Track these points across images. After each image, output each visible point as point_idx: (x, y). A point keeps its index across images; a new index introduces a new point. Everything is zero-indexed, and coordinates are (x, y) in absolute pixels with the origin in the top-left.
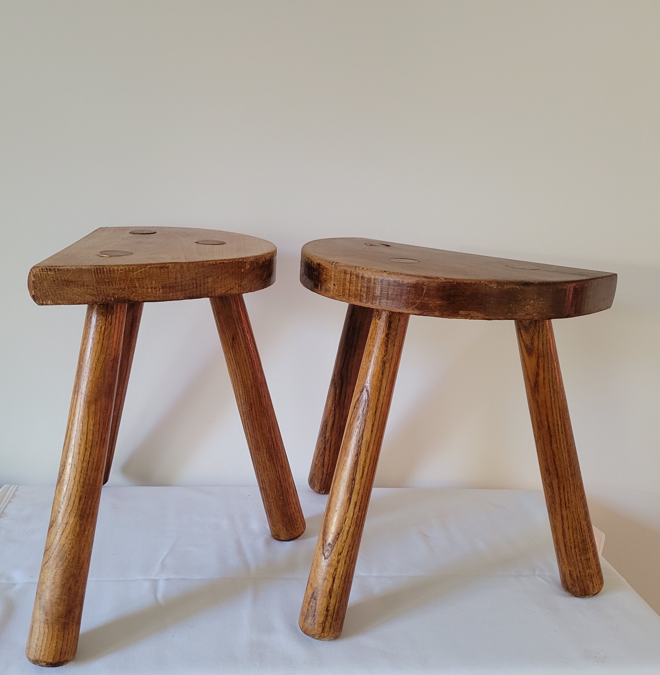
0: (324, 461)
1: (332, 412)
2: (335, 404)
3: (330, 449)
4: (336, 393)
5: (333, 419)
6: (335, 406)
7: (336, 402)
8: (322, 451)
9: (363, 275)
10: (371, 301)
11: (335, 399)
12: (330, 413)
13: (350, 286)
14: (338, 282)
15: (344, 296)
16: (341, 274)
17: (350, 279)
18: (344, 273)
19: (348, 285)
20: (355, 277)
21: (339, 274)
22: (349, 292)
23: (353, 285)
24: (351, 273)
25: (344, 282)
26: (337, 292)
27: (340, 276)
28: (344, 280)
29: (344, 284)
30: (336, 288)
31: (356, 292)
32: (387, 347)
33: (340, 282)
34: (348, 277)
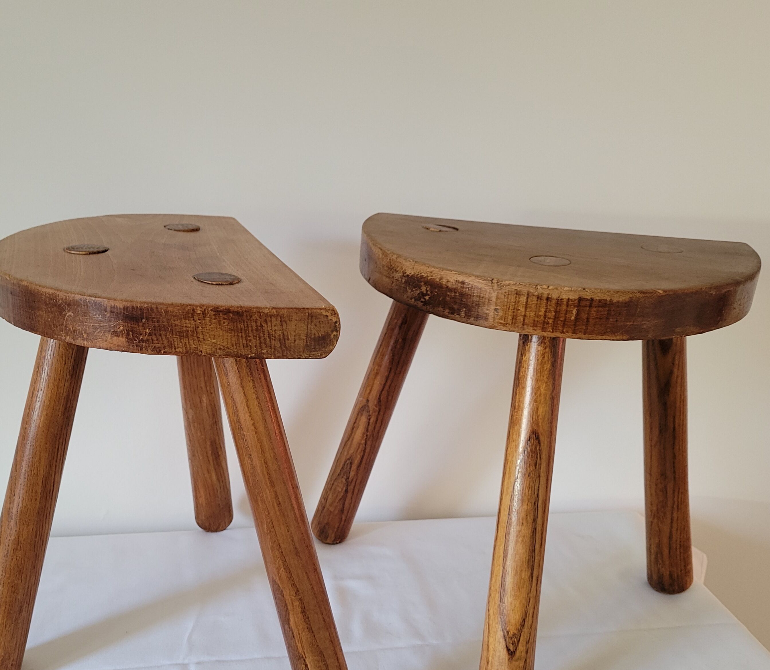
0: (343, 507)
1: (361, 446)
2: (367, 436)
3: (353, 490)
4: (369, 423)
5: (362, 454)
6: (366, 439)
7: (368, 434)
8: (342, 494)
9: (550, 296)
10: (561, 329)
11: (367, 430)
12: (359, 448)
13: (525, 312)
14: (503, 306)
15: (515, 324)
16: (509, 296)
17: (527, 301)
18: (516, 294)
19: (522, 310)
20: (536, 299)
21: (507, 296)
22: (524, 319)
23: (531, 309)
24: (528, 294)
25: (516, 306)
26: (501, 319)
27: (508, 298)
28: (515, 304)
29: (516, 309)
30: (501, 314)
31: (536, 319)
32: (554, 379)
33: (508, 306)
34: (523, 299)
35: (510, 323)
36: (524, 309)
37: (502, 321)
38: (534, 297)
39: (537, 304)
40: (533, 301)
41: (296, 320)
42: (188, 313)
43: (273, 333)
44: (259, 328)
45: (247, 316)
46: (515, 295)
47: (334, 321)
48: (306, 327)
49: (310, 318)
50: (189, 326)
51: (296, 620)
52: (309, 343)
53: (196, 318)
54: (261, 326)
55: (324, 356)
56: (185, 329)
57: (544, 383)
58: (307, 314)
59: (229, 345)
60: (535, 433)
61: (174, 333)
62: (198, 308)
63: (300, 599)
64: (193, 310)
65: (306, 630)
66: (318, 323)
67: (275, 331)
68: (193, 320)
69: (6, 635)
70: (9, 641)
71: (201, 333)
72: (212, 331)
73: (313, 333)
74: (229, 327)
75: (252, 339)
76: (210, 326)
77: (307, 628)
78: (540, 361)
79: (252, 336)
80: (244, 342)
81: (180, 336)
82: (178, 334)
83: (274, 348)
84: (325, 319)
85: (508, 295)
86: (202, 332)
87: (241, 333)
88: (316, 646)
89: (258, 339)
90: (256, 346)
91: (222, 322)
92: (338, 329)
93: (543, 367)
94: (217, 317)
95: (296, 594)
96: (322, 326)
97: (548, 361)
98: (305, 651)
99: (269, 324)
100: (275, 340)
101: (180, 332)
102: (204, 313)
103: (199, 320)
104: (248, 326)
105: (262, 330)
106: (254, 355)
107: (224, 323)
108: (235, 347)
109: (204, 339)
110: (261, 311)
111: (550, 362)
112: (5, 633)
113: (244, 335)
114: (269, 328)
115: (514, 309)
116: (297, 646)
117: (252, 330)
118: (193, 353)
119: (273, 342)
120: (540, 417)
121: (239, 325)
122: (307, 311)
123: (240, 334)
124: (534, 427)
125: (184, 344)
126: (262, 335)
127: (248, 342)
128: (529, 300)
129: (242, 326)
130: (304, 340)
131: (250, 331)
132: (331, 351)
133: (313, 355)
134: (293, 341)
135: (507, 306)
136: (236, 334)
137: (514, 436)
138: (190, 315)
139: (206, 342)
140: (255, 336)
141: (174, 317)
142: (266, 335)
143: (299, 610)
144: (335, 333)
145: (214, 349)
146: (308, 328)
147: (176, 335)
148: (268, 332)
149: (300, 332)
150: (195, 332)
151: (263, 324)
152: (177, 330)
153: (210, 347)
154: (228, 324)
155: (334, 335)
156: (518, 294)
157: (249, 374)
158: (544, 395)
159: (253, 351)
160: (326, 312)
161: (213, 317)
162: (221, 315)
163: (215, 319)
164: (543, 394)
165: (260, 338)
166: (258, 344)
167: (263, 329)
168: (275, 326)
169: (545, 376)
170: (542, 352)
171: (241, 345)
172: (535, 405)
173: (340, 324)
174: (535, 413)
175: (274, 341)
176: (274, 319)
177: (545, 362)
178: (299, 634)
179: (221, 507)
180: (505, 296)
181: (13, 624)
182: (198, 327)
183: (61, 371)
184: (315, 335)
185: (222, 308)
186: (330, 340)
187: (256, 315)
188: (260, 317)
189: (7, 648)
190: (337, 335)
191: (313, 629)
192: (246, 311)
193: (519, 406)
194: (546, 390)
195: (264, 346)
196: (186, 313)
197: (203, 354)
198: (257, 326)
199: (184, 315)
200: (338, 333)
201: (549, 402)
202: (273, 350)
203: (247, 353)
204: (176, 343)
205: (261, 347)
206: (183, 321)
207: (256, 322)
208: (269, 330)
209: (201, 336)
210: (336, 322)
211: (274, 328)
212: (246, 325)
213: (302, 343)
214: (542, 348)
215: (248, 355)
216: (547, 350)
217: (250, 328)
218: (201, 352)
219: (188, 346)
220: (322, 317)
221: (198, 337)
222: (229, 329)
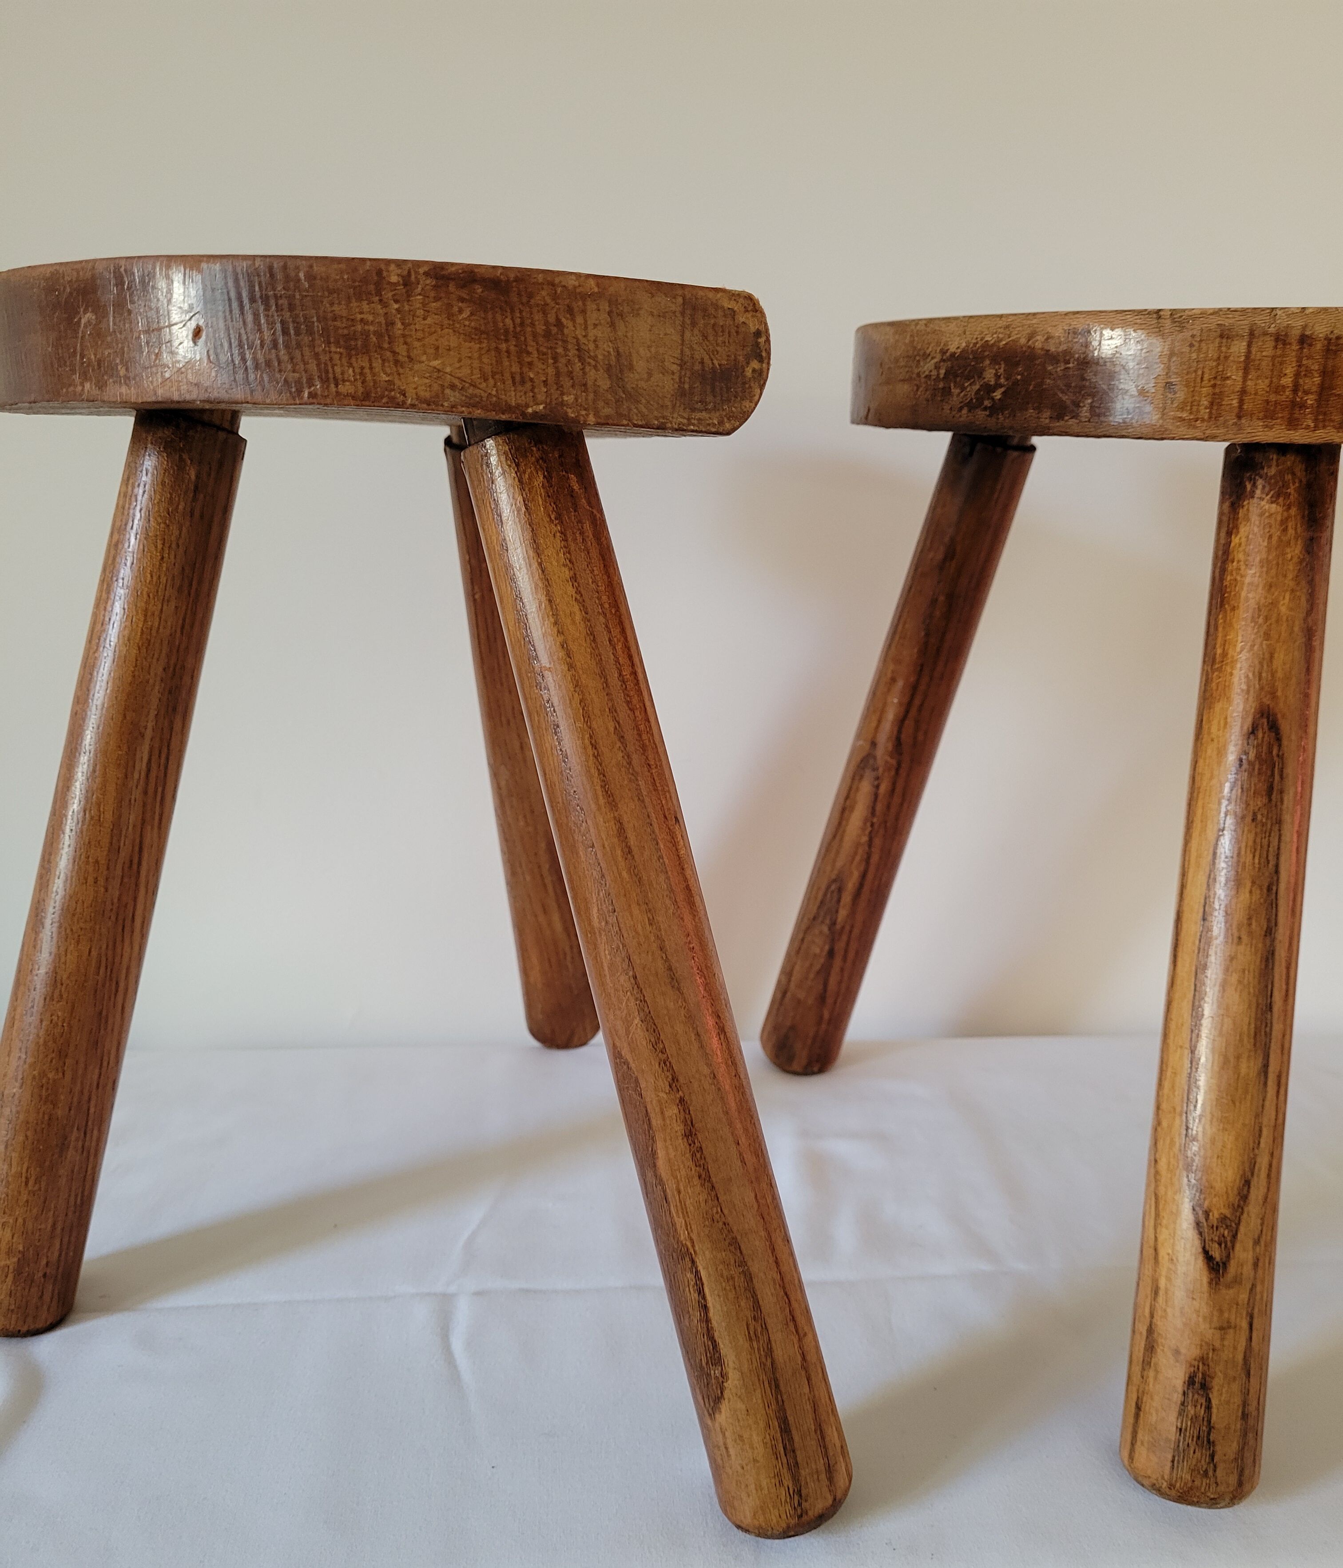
3: (846, 952)
13: (1245, 381)
14: (1188, 373)
15: (1219, 416)
16: (1203, 345)
17: (1249, 352)
18: (1221, 336)
19: (1236, 376)
20: (1273, 344)
21: (1197, 344)
22: (1241, 402)
23: (1259, 372)
24: (1252, 334)
25: (1220, 368)
26: (1182, 409)
27: (1199, 350)
28: (1219, 364)
29: (1220, 377)
30: (1181, 395)
31: (1273, 398)
32: (1311, 583)
33: (1200, 373)
34: (1239, 348)
35: (1206, 417)
36: (1240, 373)
37: (1185, 415)
38: (1268, 338)
39: (1273, 357)
40: (1265, 349)
41: (652, 314)
42: (365, 280)
43: (592, 346)
44: (554, 330)
45: (519, 294)
46: (1218, 340)
47: (753, 329)
48: (677, 338)
49: (688, 312)
50: (371, 318)
51: (672, 1156)
52: (687, 386)
53: (388, 295)
54: (559, 324)
55: (728, 426)
56: (359, 327)
57: (1287, 590)
58: (680, 300)
59: (477, 376)
60: (1265, 716)
61: (332, 340)
62: (392, 267)
63: (682, 1100)
64: (379, 272)
65: (696, 1181)
66: (710, 331)
67: (595, 341)
68: (381, 300)
69: (27, 1201)
70: (36, 1219)
71: (401, 340)
72: (431, 334)
73: (697, 356)
74: (473, 324)
75: (536, 360)
76: (424, 319)
77: (700, 1177)
78: (1275, 539)
79: (535, 354)
80: (515, 368)
81: (346, 348)
82: (342, 343)
83: (595, 392)
84: (729, 321)
85: (1201, 341)
86: (404, 336)
87: (507, 341)
88: (721, 1223)
89: (551, 361)
90: (545, 382)
91: (456, 309)
92: (764, 354)
93: (1284, 554)
94: (443, 295)
95: (670, 1086)
96: (720, 339)
97: (1296, 539)
98: (694, 1236)
99: (579, 320)
100: (595, 367)
101: (348, 338)
102: (407, 282)
103: (396, 301)
104: (522, 324)
105: (560, 336)
106: (541, 407)
107: (461, 311)
108: (491, 382)
109: (409, 357)
110: (557, 281)
111: (1299, 542)
112: (25, 1197)
113: (512, 348)
114: (579, 332)
115: (1215, 378)
116: (674, 1225)
117: (535, 335)
118: (382, 397)
119: (592, 374)
120: (1280, 674)
121: (499, 317)
122: (680, 292)
123: (503, 346)
124: (1264, 700)
125: (358, 371)
126: (560, 350)
127: (525, 369)
128: (1254, 350)
129: (508, 321)
130: (673, 373)
131: (530, 338)
132: (745, 416)
133: (699, 419)
134: (645, 376)
135: (1195, 371)
136: (494, 345)
137: (1214, 729)
138: (372, 287)
139: (416, 367)
140: (544, 354)
141: (331, 292)
142: (573, 352)
143: (679, 1128)
144: (755, 364)
145: (436, 387)
146: (683, 340)
147: (338, 344)
148: (578, 344)
149: (661, 350)
150: (387, 338)
151: (563, 320)
152: (340, 331)
153: (427, 381)
154: (472, 314)
155: (754, 371)
156: (1225, 335)
157: (553, 517)
158: (1287, 620)
159: (539, 396)
160: (730, 299)
161: (432, 294)
162: (452, 287)
163: (437, 299)
164: (1284, 618)
165: (555, 359)
166: (551, 380)
167: (563, 334)
168: (595, 325)
169: (1290, 576)
170: (1279, 518)
171: (507, 375)
172: (1264, 646)
173: (768, 341)
174: (1265, 667)
175: (593, 371)
176: (591, 306)
177: (1289, 543)
178: (679, 1192)
179: (576, 992)
180: (1191, 345)
181: (44, 1178)
182: (393, 324)
183: (152, 576)
184: (702, 362)
185: (453, 269)
186: (744, 383)
187: (544, 293)
188: (555, 297)
189: (30, 1232)
190: (761, 370)
191: (714, 1180)
192: (517, 280)
193: (1225, 654)
194: (1291, 609)
195: (567, 383)
196: (361, 281)
197: (409, 402)
198: (547, 323)
199: (355, 288)
200: (764, 365)
201: (1300, 640)
202: (591, 396)
203: (522, 401)
204: (338, 370)
205: (559, 386)
206: (354, 304)
207: (545, 313)
208: (580, 337)
209: (401, 349)
210: (758, 334)
211: (592, 333)
212: (518, 321)
213: (668, 385)
214: (1280, 509)
215: (527, 406)
216: (1293, 511)
217: (529, 329)
218: (404, 395)
219: (369, 377)
220: (720, 313)
221: (394, 353)
222: (476, 329)
